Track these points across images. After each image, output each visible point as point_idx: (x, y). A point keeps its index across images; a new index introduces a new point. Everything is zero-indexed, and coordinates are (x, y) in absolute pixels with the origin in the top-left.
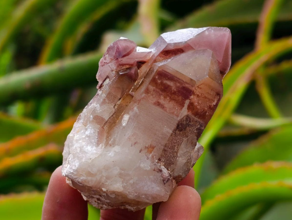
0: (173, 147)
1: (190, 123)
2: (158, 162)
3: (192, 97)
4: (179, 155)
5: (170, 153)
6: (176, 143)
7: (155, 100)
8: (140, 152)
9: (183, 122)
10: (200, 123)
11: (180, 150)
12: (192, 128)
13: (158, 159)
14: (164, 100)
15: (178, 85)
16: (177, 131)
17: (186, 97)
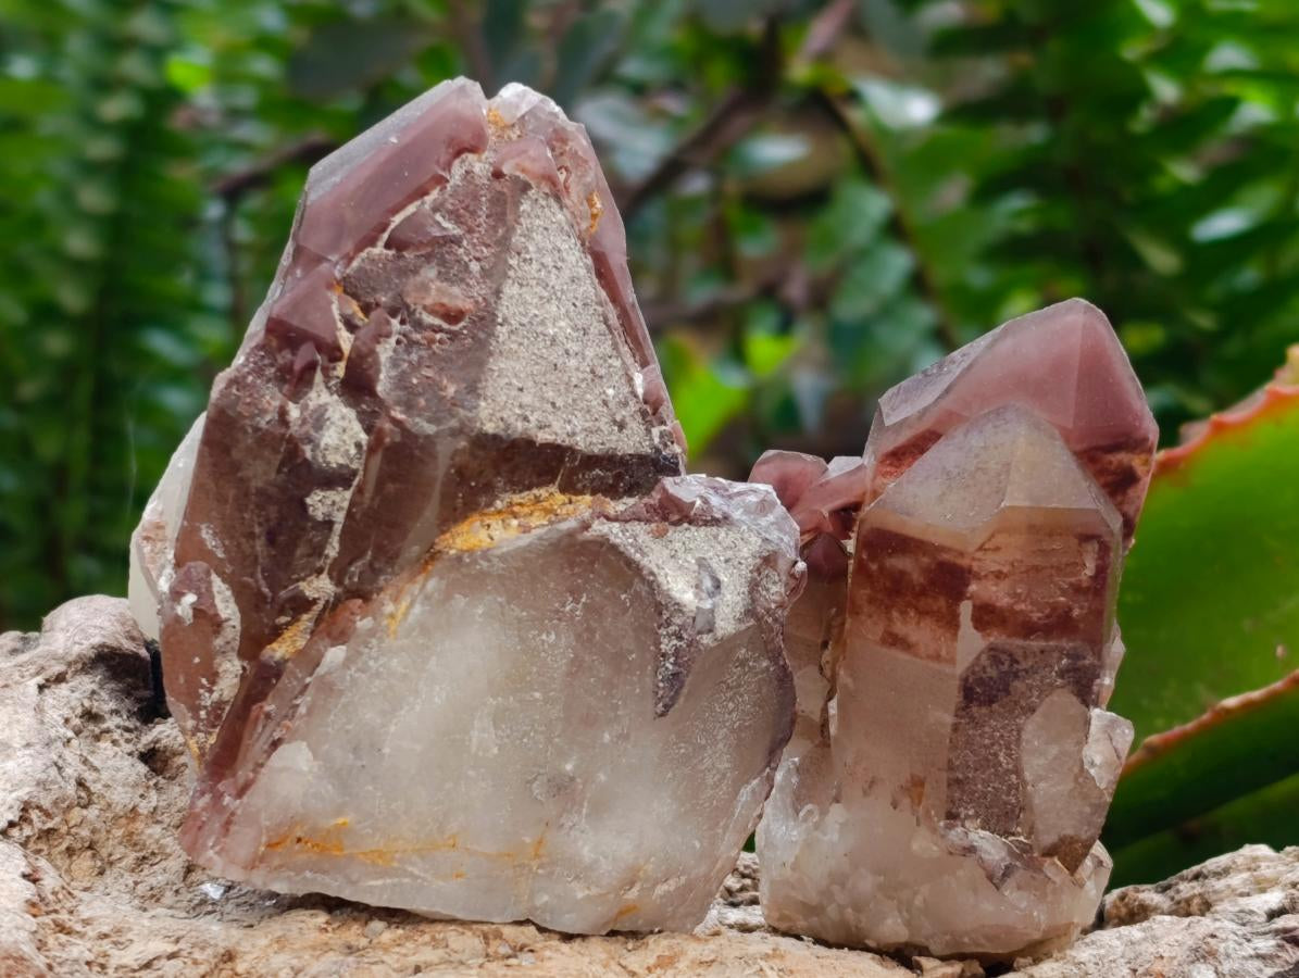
0: (988, 760)
1: (1015, 665)
2: (949, 827)
3: (973, 587)
4: (1028, 775)
5: (986, 783)
6: (993, 744)
7: (880, 630)
8: (895, 808)
9: (985, 672)
10: (1061, 650)
11: (1025, 758)
12: (1038, 677)
13: (944, 815)
14: (905, 622)
15: (925, 560)
16: (975, 709)
17: (958, 595)
